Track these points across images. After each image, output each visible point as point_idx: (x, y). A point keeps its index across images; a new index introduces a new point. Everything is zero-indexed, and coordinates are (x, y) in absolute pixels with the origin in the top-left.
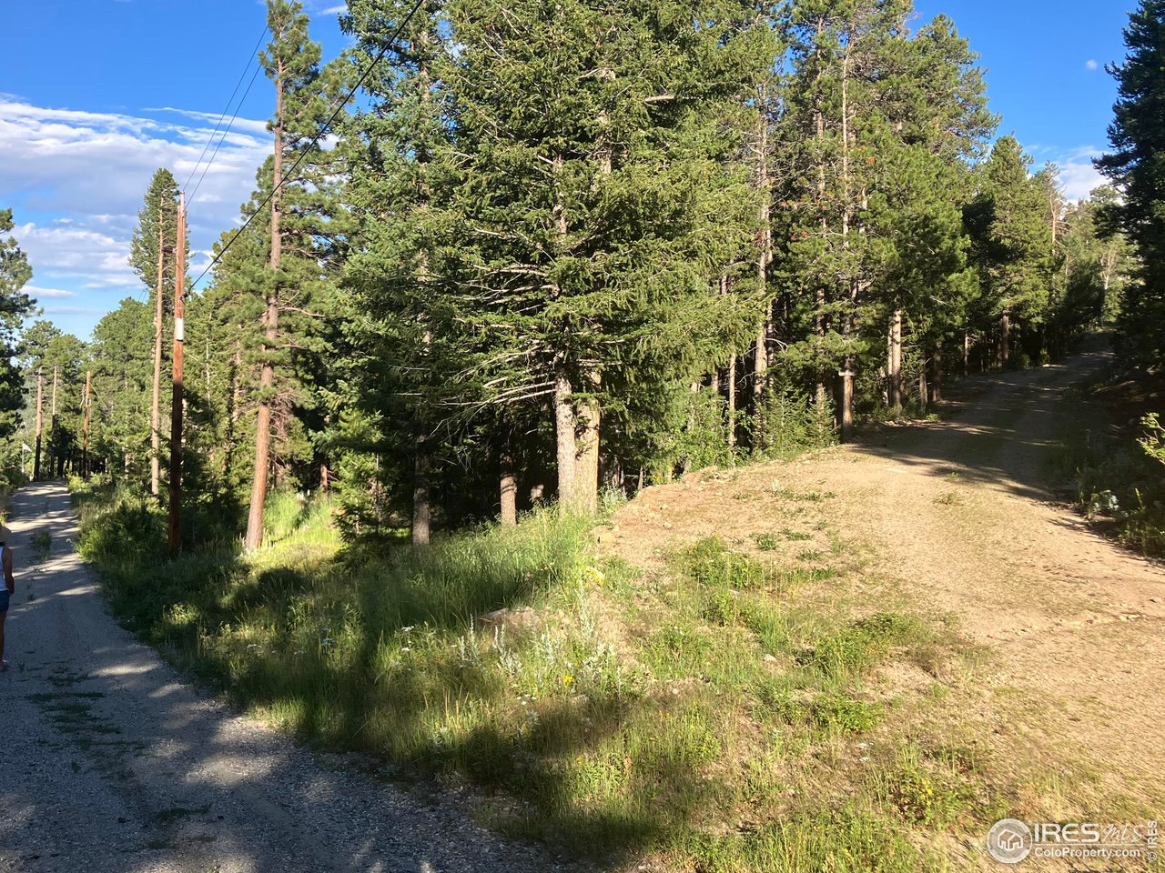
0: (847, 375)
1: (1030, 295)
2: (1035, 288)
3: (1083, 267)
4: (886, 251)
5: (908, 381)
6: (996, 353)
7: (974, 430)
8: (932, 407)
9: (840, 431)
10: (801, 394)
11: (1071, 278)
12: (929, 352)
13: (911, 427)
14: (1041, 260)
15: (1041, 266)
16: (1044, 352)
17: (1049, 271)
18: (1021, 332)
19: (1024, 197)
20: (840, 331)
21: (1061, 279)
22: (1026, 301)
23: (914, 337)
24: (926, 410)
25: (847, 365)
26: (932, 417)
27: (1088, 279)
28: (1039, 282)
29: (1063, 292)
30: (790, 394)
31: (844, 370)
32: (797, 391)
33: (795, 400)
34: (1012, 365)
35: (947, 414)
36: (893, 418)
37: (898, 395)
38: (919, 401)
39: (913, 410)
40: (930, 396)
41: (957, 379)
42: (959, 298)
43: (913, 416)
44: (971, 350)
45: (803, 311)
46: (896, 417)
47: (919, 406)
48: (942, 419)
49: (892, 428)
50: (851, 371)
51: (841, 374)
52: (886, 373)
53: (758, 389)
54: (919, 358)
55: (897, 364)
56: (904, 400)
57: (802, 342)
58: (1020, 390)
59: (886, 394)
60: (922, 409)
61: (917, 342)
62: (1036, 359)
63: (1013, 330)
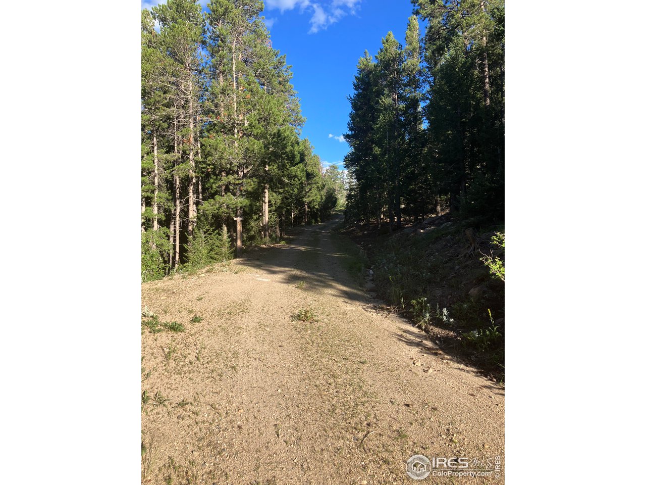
0: (239, 219)
1: (314, 198)
2: (316, 195)
3: (331, 190)
4: (257, 146)
5: (272, 227)
6: (303, 219)
7: (302, 248)
8: (282, 239)
9: (235, 251)
10: (213, 231)
11: (326, 193)
12: (280, 216)
13: (273, 248)
14: (318, 185)
15: (318, 187)
16: (319, 219)
17: (321, 189)
18: (311, 212)
19: (312, 161)
20: (234, 194)
21: (324, 192)
22: (313, 200)
23: (274, 208)
24: (280, 240)
25: (238, 213)
26: (283, 243)
27: (332, 194)
28: (317, 193)
29: (324, 198)
30: (208, 230)
31: (236, 216)
32: (212, 229)
33: (210, 234)
34: (309, 223)
35: (289, 241)
36: (265, 244)
37: (267, 233)
38: (276, 236)
39: (274, 240)
40: (281, 234)
41: (290, 228)
42: (296, 179)
43: (274, 242)
44: (294, 218)
45: (214, 183)
46: (266, 243)
47: (276, 238)
48: (287, 243)
49: (264, 248)
50: (241, 217)
51: (235, 219)
52: (263, 224)
53: (190, 228)
54: (276, 218)
55: (267, 219)
56: (270, 236)
57: (212, 200)
58: (314, 232)
59: (263, 233)
60: (278, 240)
61: (275, 211)
62: (317, 221)
63: (308, 211)
